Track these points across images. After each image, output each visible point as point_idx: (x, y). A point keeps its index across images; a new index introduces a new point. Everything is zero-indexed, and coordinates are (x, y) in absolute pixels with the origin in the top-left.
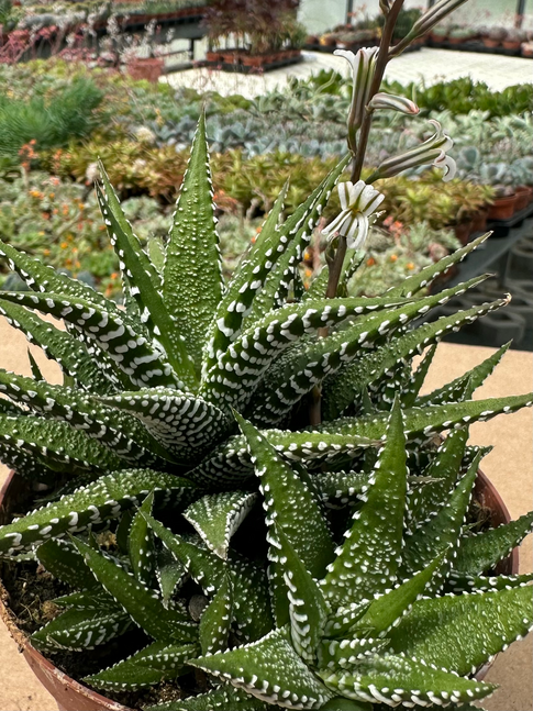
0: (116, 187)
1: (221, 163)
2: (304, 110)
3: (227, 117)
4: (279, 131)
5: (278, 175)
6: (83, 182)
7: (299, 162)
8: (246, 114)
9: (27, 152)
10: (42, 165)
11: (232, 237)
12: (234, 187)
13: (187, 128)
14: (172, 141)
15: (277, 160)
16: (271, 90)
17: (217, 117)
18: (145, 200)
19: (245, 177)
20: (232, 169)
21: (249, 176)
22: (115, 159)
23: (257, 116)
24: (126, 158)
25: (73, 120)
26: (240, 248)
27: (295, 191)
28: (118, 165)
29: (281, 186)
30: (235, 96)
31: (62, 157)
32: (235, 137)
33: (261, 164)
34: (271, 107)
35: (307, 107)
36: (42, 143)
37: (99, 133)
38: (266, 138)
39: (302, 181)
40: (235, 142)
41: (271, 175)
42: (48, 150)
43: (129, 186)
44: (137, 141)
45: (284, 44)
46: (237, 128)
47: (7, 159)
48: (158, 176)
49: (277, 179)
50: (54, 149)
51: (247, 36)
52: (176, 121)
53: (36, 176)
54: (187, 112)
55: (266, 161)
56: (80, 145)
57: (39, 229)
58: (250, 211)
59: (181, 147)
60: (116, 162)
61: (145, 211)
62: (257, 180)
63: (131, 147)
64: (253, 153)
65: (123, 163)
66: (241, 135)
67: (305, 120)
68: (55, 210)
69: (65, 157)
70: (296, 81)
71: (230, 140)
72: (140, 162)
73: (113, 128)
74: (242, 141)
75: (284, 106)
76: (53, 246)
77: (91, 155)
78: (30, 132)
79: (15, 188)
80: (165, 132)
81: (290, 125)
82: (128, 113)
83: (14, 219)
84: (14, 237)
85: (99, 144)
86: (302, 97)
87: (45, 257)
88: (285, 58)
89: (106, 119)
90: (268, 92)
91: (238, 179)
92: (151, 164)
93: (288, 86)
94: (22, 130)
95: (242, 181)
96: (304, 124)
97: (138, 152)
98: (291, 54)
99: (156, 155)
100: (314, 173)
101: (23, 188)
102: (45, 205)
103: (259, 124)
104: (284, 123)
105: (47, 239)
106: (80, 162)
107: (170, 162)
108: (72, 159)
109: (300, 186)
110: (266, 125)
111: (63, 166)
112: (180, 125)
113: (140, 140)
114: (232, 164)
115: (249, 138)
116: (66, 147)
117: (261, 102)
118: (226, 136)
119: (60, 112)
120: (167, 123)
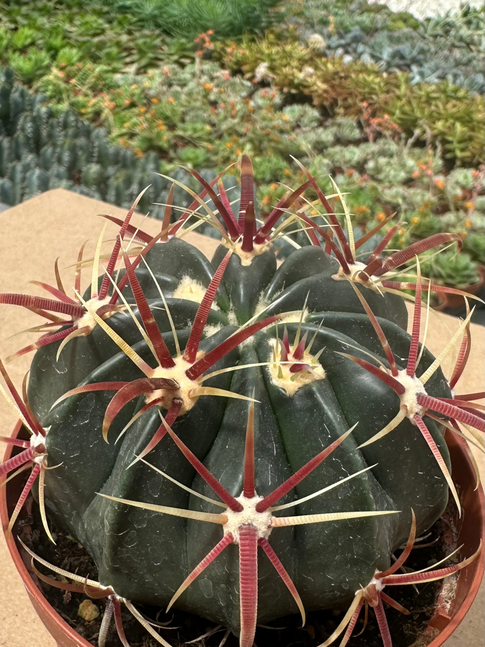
0: (281, 90)
1: (387, 83)
2: (472, 40)
3: (396, 34)
4: (446, 59)
5: (445, 109)
6: (251, 79)
7: (465, 98)
8: (414, 34)
9: (204, 41)
10: (215, 54)
11: (388, 164)
12: (398, 112)
13: (356, 40)
14: (340, 51)
15: (444, 92)
16: (443, 15)
17: (385, 33)
18: (307, 108)
19: (409, 102)
20: (398, 92)
21: (414, 105)
22: (284, 62)
23: (424, 38)
24: (295, 63)
25: (250, 15)
26: (395, 177)
27: (459, 127)
28: (287, 69)
29: (446, 120)
30: (406, 13)
31: (235, 51)
32: (402, 57)
33: (428, 94)
34: (439, 31)
35: (476, 38)
36: (217, 33)
37: (272, 32)
38: (431, 64)
39: (466, 119)
40: (401, 62)
41: (437, 106)
42: (223, 42)
43: (294, 91)
44: (307, 46)
46: (405, 48)
47: (183, 44)
48: (324, 86)
49: (442, 111)
50: (228, 42)
52: (347, 31)
53: (207, 66)
54: (358, 23)
55: (433, 92)
56: (253, 40)
57: (205, 122)
58: (411, 141)
59: (348, 59)
60: (285, 66)
61: (306, 120)
62: (422, 110)
63: (301, 51)
64: (417, 79)
65: (292, 68)
66: (409, 57)
67: (471, 50)
68: (222, 105)
69: (237, 51)
70: (469, 8)
71: (397, 61)
72: (309, 70)
73: (287, 30)
74: (408, 62)
75: (453, 32)
76: (217, 142)
77: (262, 53)
78: (208, 21)
79: (186, 74)
80: (335, 41)
81: (457, 53)
82: (300, 14)
83: (183, 106)
84: (180, 125)
85: (272, 44)
86: (473, 26)
87: (208, 151)
89: (281, 18)
90: (439, 16)
91: (403, 105)
92: (319, 73)
93: (460, 13)
94: (201, 17)
95: (407, 108)
96: (471, 55)
97: (307, 57)
99: (325, 64)
100: (479, 111)
101: (194, 75)
102: (212, 97)
103: (426, 48)
104: (451, 51)
105: (210, 133)
106: (251, 59)
107: (336, 73)
108: (244, 54)
109: (464, 123)
110: (433, 49)
111: (234, 59)
112: (349, 37)
113: (311, 46)
114: (398, 87)
115: (415, 61)
116: (239, 42)
117: (432, 24)
118: (394, 55)
119: (239, 5)
120: (339, 33)
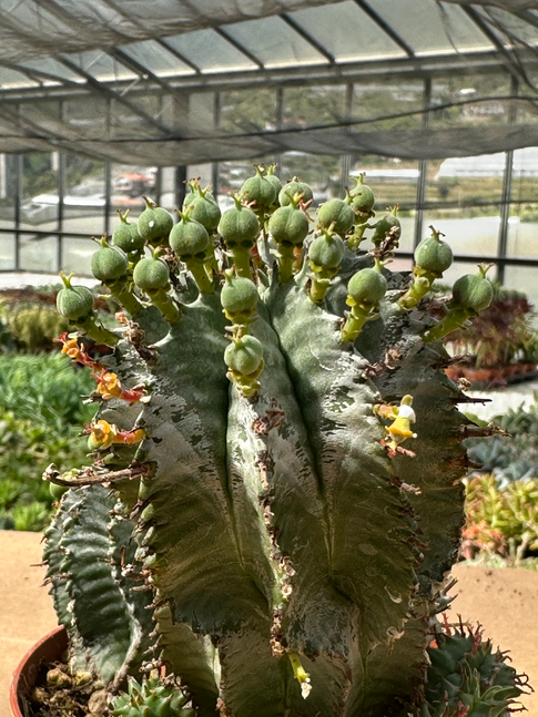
45: (516, 356)
51: (470, 346)
88: (517, 373)
98: (525, 367)
